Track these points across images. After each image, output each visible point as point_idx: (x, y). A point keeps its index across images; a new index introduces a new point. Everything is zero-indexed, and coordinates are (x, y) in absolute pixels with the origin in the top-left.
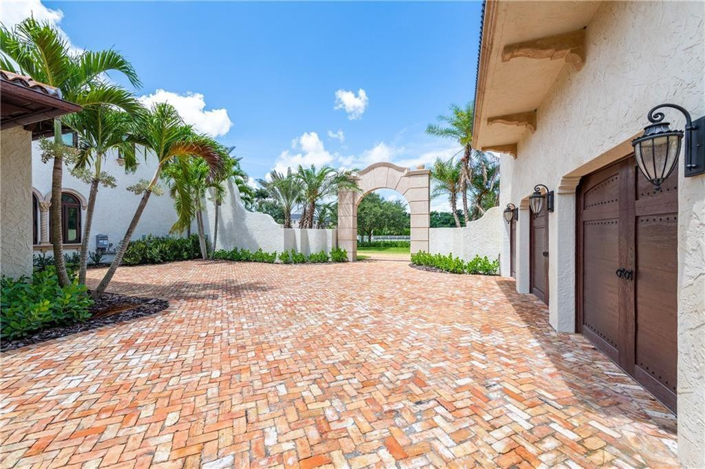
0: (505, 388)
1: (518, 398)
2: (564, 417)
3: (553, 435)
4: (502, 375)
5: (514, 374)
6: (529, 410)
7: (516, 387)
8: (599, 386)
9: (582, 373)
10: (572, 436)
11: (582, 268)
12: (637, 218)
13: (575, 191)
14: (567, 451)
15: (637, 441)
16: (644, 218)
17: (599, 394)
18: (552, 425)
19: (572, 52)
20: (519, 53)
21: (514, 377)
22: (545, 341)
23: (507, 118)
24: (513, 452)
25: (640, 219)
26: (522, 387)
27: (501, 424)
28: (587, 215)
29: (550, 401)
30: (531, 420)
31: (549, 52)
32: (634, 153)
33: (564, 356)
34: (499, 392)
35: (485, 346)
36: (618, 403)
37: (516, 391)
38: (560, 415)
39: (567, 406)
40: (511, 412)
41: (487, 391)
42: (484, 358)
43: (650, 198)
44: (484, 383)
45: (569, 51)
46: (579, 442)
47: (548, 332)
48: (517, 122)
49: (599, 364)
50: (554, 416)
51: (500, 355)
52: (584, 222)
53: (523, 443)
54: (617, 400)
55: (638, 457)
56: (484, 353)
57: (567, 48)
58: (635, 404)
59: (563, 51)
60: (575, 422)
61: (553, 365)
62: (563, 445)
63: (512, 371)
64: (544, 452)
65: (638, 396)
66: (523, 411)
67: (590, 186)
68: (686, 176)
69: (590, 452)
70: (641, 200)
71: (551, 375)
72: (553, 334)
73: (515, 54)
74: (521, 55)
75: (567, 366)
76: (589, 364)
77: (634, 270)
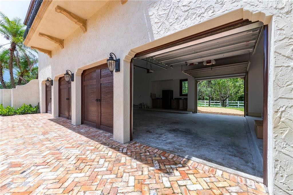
0: (66, 147)
1: (73, 147)
2: (89, 145)
3: (88, 150)
4: (62, 144)
5: (67, 142)
6: (78, 148)
7: (70, 145)
8: (94, 134)
9: (88, 133)
10: (93, 148)
11: (83, 101)
12: (101, 84)
13: (81, 75)
14: (93, 151)
15: (106, 141)
16: (103, 84)
17: (94, 136)
18: (86, 148)
19: (83, 25)
20: (63, 13)
21: (68, 143)
22: (73, 129)
23: (51, 38)
24: (79, 160)
25: (102, 84)
26: (72, 144)
27: (70, 157)
28: (85, 83)
29: (83, 143)
30: (80, 150)
31: (75, 20)
32: (107, 63)
33: (81, 131)
34: (64, 149)
35: (48, 139)
36: (99, 136)
37: (71, 146)
38: (87, 145)
39: (88, 142)
40: (72, 152)
41: (59, 151)
42: (51, 142)
43: (104, 78)
44: (56, 149)
45: (82, 24)
46: (95, 148)
47: (72, 126)
48: (55, 41)
49: (91, 130)
50: (86, 146)
51: (58, 139)
52: (84, 86)
53: (80, 157)
54: (99, 135)
55: (107, 144)
56: (49, 141)
57: (81, 23)
58: (102, 135)
59: (80, 23)
60: (92, 144)
61: (79, 134)
62: (91, 151)
63: (65, 141)
64: (88, 155)
65: (102, 133)
66: (76, 149)
67: (86, 74)
68: (116, 72)
69: (98, 148)
70: (102, 79)
71: (80, 137)
72: (75, 127)
73: (62, 12)
74: (64, 14)
75: (83, 133)
76: (89, 130)
77: (100, 98)
